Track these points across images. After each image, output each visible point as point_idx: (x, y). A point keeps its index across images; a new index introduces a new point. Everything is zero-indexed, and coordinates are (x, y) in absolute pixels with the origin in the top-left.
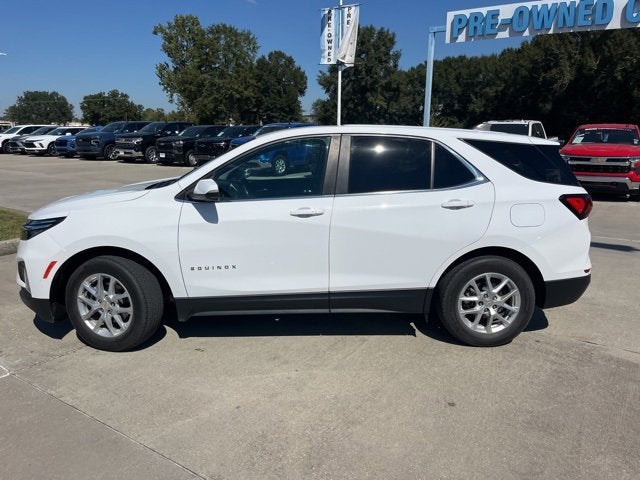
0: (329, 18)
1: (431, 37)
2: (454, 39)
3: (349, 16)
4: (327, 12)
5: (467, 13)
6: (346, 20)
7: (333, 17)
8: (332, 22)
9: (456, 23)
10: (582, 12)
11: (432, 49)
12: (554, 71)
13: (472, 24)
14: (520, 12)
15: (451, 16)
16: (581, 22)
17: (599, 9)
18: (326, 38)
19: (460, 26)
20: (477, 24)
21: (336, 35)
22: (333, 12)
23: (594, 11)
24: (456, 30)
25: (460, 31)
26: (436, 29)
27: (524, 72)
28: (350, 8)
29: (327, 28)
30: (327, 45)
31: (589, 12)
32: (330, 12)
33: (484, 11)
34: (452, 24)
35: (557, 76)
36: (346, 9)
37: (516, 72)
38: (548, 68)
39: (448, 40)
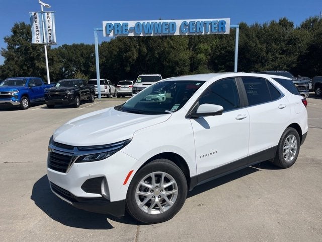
0: (36, 18)
1: (95, 33)
2: (107, 35)
3: (48, 17)
4: (33, 14)
5: (113, 23)
6: (47, 19)
7: (38, 17)
8: (38, 20)
9: (108, 27)
10: (164, 27)
11: (96, 39)
12: (130, 53)
13: (116, 29)
14: (138, 25)
15: (105, 23)
16: (164, 31)
17: (171, 26)
18: (35, 29)
19: (111, 29)
20: (118, 29)
21: (40, 27)
22: (37, 14)
23: (169, 27)
24: (108, 31)
25: (110, 31)
26: (97, 29)
27: (115, 53)
28: (48, 14)
29: (34, 23)
30: (36, 33)
31: (167, 27)
32: (35, 14)
33: (121, 23)
34: (106, 27)
35: (132, 55)
36: (46, 14)
37: (111, 53)
38: (126, 52)
39: (104, 35)
